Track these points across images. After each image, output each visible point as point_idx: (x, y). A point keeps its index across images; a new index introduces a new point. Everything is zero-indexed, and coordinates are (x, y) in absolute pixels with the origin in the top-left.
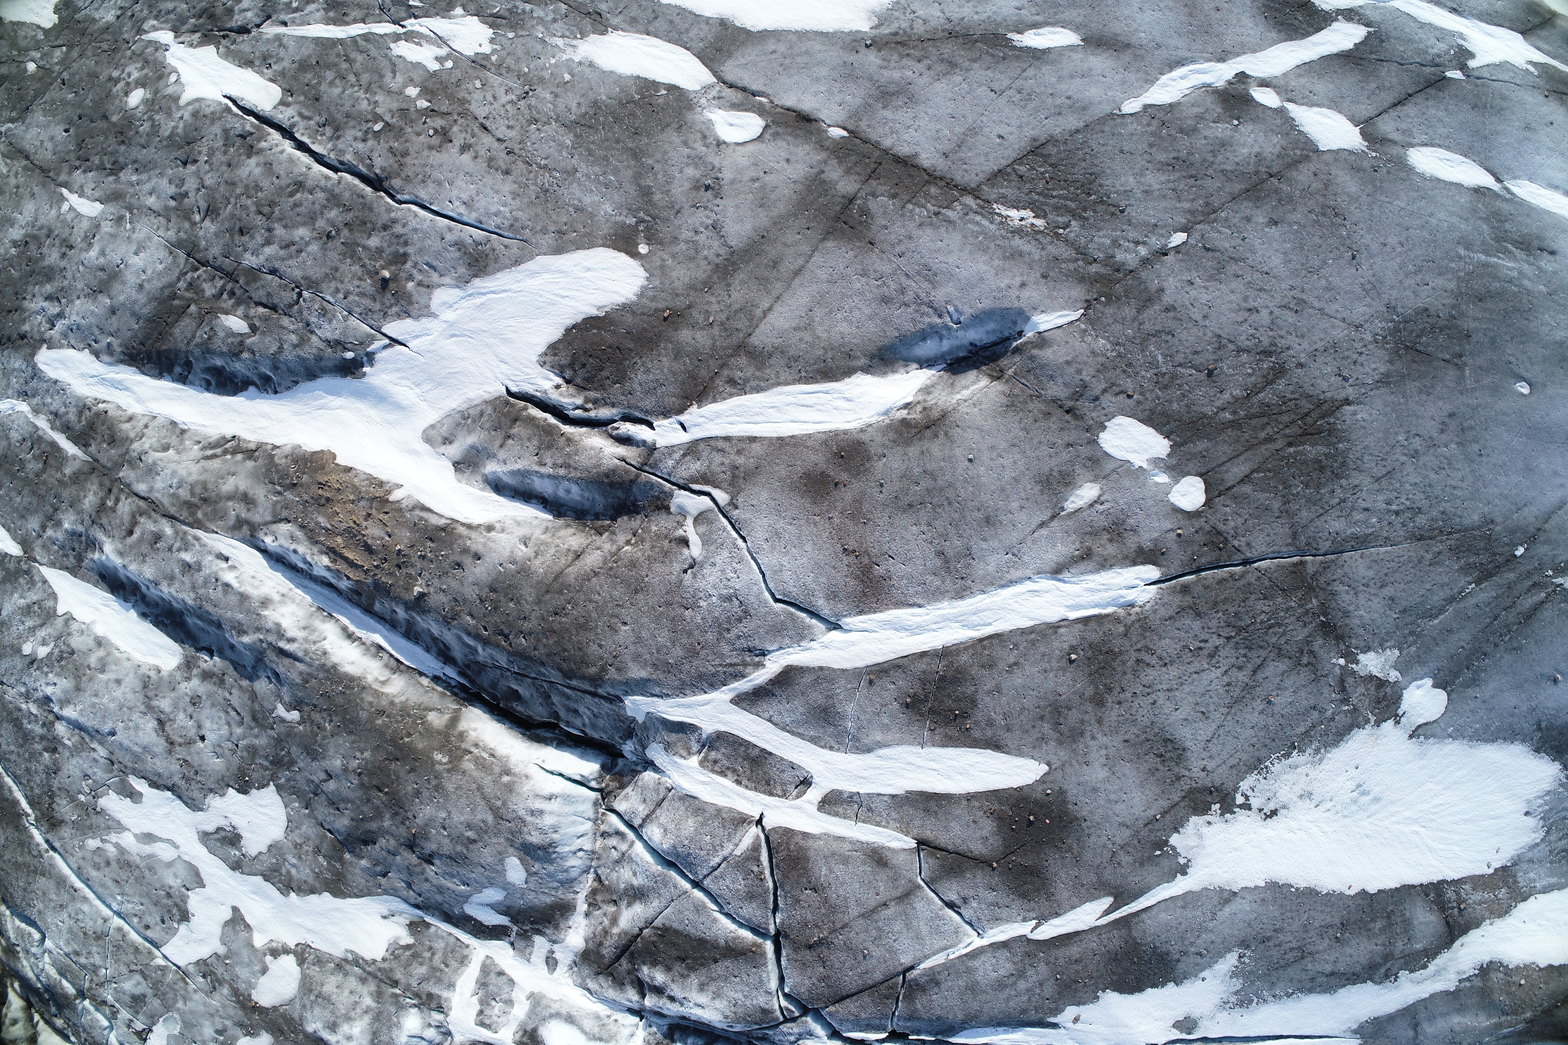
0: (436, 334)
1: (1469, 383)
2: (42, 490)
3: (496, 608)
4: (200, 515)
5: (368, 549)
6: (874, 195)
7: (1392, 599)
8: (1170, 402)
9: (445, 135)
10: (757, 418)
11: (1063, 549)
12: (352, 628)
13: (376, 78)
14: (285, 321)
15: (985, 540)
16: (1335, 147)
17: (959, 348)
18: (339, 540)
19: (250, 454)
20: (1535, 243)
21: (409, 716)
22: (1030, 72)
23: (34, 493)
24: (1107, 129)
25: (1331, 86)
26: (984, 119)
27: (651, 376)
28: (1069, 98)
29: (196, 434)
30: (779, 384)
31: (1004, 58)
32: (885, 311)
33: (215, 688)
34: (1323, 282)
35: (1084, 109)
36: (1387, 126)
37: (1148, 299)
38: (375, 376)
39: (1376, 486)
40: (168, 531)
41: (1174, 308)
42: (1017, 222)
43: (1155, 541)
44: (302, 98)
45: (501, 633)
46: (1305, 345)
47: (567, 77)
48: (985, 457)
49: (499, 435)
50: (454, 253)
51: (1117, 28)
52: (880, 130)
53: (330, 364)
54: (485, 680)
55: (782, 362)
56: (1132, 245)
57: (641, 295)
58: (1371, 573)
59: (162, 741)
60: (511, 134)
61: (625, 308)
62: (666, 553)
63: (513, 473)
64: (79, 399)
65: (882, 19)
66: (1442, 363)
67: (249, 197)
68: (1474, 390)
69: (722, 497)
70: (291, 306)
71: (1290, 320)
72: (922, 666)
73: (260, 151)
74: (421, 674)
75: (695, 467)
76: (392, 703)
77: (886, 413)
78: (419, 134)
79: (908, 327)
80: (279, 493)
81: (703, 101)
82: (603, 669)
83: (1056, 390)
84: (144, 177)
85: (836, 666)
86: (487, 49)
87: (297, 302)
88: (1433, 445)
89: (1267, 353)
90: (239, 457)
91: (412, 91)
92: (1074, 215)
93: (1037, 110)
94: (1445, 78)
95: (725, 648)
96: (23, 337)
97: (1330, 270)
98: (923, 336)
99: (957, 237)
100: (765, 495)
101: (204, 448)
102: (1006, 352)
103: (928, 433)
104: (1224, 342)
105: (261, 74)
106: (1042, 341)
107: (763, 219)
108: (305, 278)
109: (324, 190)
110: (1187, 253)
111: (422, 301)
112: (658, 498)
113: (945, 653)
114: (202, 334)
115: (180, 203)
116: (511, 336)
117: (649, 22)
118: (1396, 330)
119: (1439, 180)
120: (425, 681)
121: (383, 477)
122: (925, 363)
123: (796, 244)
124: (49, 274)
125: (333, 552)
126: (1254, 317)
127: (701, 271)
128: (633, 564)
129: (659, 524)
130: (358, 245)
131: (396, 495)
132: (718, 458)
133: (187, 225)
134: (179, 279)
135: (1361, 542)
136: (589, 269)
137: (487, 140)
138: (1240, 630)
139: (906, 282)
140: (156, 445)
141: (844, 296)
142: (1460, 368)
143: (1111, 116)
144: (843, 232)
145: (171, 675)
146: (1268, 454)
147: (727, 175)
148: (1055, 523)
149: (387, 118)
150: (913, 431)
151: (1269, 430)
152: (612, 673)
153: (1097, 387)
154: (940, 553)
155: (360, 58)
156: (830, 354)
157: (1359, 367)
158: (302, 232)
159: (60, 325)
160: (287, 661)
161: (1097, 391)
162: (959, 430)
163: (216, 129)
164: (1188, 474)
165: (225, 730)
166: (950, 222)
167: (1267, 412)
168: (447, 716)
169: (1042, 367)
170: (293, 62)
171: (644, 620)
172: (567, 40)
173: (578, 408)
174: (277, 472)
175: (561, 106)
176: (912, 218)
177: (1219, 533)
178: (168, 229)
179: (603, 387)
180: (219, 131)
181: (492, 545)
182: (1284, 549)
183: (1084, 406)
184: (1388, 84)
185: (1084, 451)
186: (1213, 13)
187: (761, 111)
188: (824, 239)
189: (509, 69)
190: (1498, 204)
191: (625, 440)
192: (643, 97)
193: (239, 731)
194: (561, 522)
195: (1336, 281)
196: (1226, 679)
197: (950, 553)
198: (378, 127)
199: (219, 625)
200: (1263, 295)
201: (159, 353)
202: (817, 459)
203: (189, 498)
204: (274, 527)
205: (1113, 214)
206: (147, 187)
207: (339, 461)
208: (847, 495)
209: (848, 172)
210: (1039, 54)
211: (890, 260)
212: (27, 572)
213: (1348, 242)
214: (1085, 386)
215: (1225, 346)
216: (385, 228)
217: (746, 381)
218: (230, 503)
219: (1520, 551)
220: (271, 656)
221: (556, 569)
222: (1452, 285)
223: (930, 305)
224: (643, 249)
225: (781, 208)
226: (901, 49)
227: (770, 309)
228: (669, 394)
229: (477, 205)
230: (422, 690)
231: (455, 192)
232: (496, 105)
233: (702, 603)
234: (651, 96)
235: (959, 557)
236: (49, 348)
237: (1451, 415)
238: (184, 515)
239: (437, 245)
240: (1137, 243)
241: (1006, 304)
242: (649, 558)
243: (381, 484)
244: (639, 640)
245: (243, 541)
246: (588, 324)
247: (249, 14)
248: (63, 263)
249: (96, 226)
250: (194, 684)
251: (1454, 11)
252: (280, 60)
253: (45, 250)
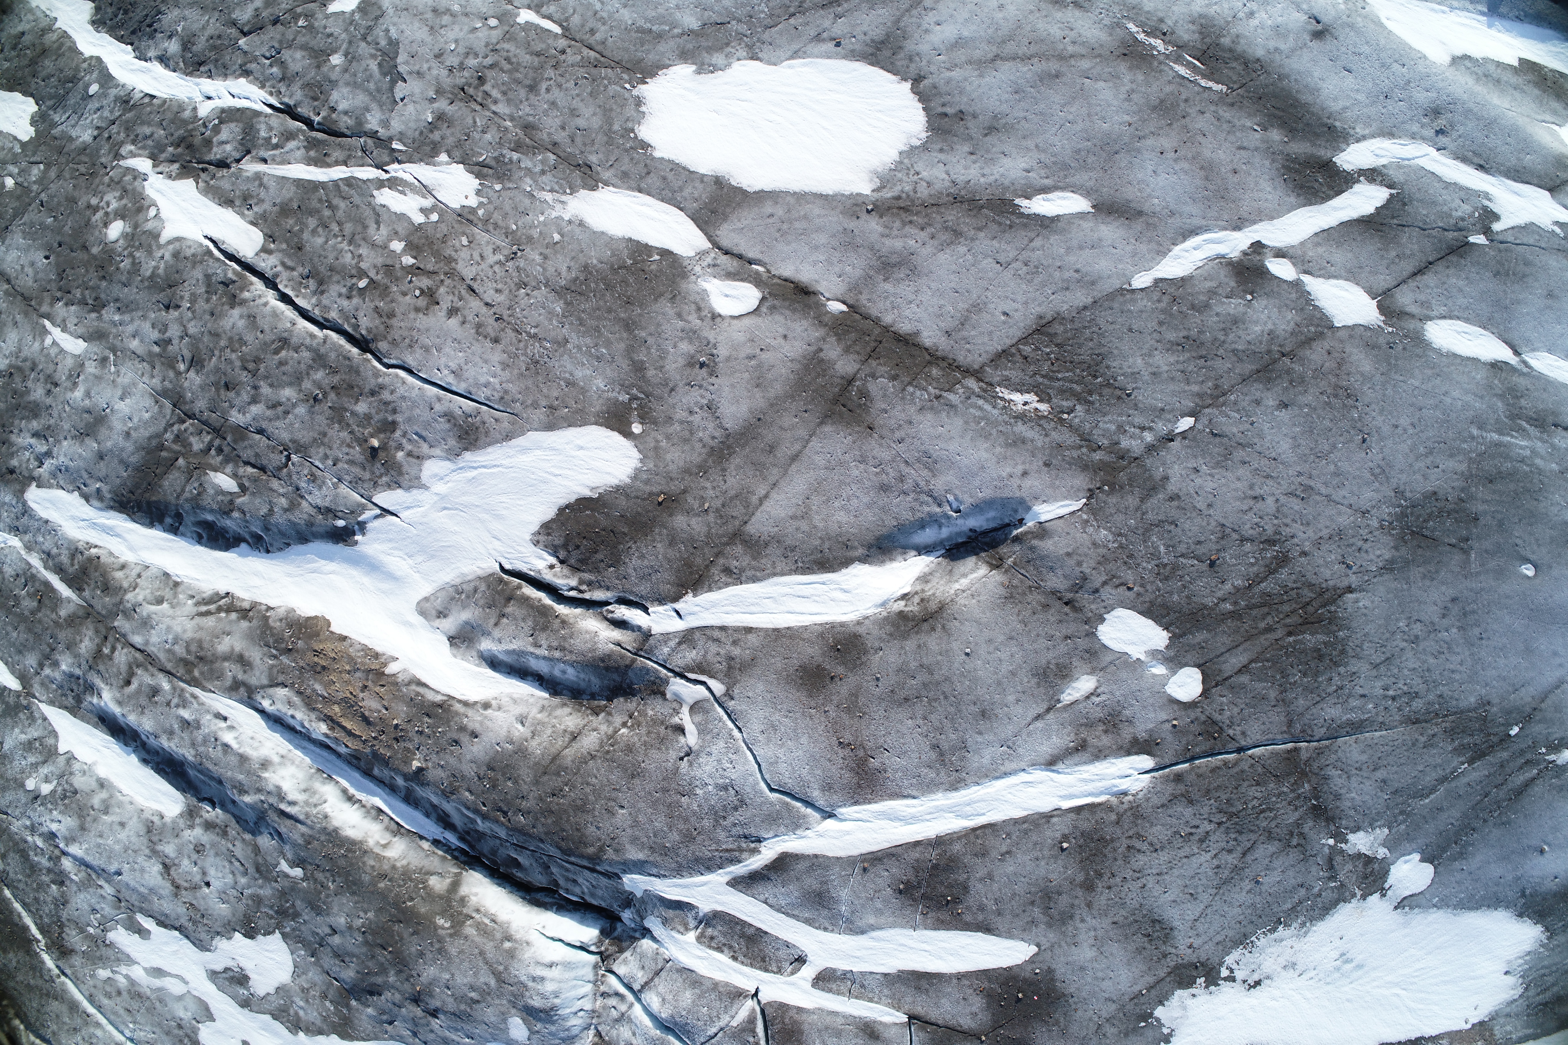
0: (427, 506)
1: (1474, 567)
2: (38, 629)
3: (494, 786)
4: (196, 673)
5: (366, 720)
6: (874, 376)
7: (1384, 781)
8: (1171, 593)
9: (431, 297)
10: (753, 609)
11: (1059, 740)
12: (352, 791)
13: (359, 229)
14: (275, 484)
15: (980, 733)
16: (1350, 323)
17: (959, 534)
18: (336, 708)
19: (245, 613)
20: (1550, 419)
21: (411, 880)
22: (1037, 243)
23: (30, 630)
24: (1116, 305)
25: (1350, 255)
26: (989, 294)
27: (646, 562)
28: (1077, 271)
29: (189, 587)
30: (775, 575)
31: (1011, 227)
32: (884, 499)
33: (218, 839)
34: (1332, 467)
35: (1093, 283)
36: (1405, 298)
37: (1152, 487)
38: (366, 544)
39: (1374, 673)
40: (166, 686)
41: (1178, 497)
42: (1020, 407)
43: (1151, 732)
44: (284, 246)
45: (500, 810)
46: (1310, 533)
47: (557, 237)
48: (983, 650)
49: (493, 614)
50: (443, 425)
51: (1130, 193)
52: (881, 305)
53: (321, 530)
54: (485, 847)
55: (778, 552)
56: (1137, 431)
57: (635, 477)
58: (1364, 758)
59: (168, 885)
60: (500, 298)
61: (618, 490)
62: (662, 740)
63: (508, 652)
64: (71, 541)
65: (885, 181)
66: (1448, 548)
67: (233, 351)
68: (1478, 574)
69: (718, 687)
70: (280, 469)
71: (1296, 508)
72: (915, 854)
73: (243, 302)
74: (422, 838)
75: (690, 656)
76: (394, 867)
77: (883, 604)
78: (405, 294)
79: (907, 516)
80: (275, 657)
81: (698, 269)
82: (601, 849)
83: (1055, 582)
84: (127, 317)
85: (830, 854)
86: (473, 202)
87: (286, 466)
88: (1433, 629)
89: (1271, 542)
90: (234, 616)
91: (397, 246)
92: (1079, 398)
93: (1043, 285)
94: (1467, 243)
95: (722, 835)
96: (12, 471)
97: (1339, 454)
98: (922, 525)
99: (958, 422)
100: (760, 687)
101: (198, 604)
102: (1006, 539)
103: (925, 626)
104: (1228, 531)
105: (242, 215)
106: (1043, 531)
107: (759, 400)
108: (293, 441)
109: (309, 348)
110: (1194, 439)
111: (413, 472)
112: (654, 683)
113: (939, 842)
114: (191, 489)
115: (164, 350)
116: (504, 512)
117: (641, 178)
118: (1404, 515)
119: (1455, 355)
120: (426, 845)
121: (379, 649)
122: (923, 550)
123: (793, 427)
124: (35, 410)
125: (329, 719)
126: (1260, 505)
127: (695, 455)
128: (629, 749)
129: (654, 708)
130: (346, 410)
131: (391, 669)
132: (713, 648)
133: (171, 374)
134: (166, 430)
135: (1356, 727)
136: (581, 448)
137: (475, 304)
138: (1231, 815)
139: (906, 470)
140: (149, 597)
141: (842, 483)
142: (1466, 552)
143: (1121, 291)
144: (841, 415)
145: (174, 822)
146: (1267, 643)
147: (722, 352)
148: (1051, 716)
149: (372, 274)
150: (910, 624)
151: (1269, 620)
152: (610, 854)
153: (1098, 579)
154: (935, 747)
155: (342, 205)
156: (827, 545)
157: (1363, 554)
158: (288, 393)
159: (48, 464)
160: (289, 822)
161: (1097, 584)
162: (956, 623)
163: (198, 274)
164: (1186, 665)
165: (229, 879)
166: (952, 406)
167: (1268, 602)
168: (448, 881)
169: (1042, 558)
170: (275, 205)
171: (641, 805)
172: (556, 196)
173: (572, 589)
174: (272, 635)
175: (551, 270)
176: (912, 402)
177: (1214, 723)
178: (153, 377)
179: (596, 570)
180: (200, 276)
181: (489, 723)
182: (1279, 737)
183: (1083, 598)
184: (1408, 252)
185: (1082, 643)
186: (1230, 175)
187: (757, 281)
188: (822, 423)
189: (496, 226)
190: (1515, 379)
191: (621, 624)
192: (635, 263)
193: (243, 880)
194: (557, 700)
195: (1344, 466)
196: (1216, 862)
197: (945, 746)
198: (362, 284)
199: (220, 782)
200: (1270, 482)
201: (149, 503)
202: (813, 652)
203: (184, 655)
204: (271, 691)
205: (1119, 398)
206: (130, 329)
207: (333, 628)
208: (843, 689)
209: (847, 350)
210: (1047, 222)
211: (889, 447)
212: (27, 707)
213: (1359, 425)
214: (1085, 578)
215: (1228, 535)
216: (373, 393)
217: (742, 570)
218: (226, 664)
219: (1514, 731)
220: (273, 816)
221: (553, 750)
222: (1463, 467)
223: (930, 493)
224: (637, 428)
225: (778, 389)
226: (903, 215)
227: (766, 496)
228: (665, 580)
229: (466, 375)
230: (423, 854)
231: (443, 360)
232: (484, 266)
233: (698, 791)
234: (643, 261)
235: (954, 749)
236: (38, 486)
237: (1454, 600)
238: (181, 672)
239: (426, 415)
240: (1143, 429)
241: (1007, 493)
242: (645, 744)
243: (377, 655)
244: (636, 824)
245: (241, 701)
246: (583, 504)
247: (228, 148)
248: (49, 401)
249: (80, 365)
250: (197, 833)
251: (1481, 167)
252: (261, 201)
253: (30, 384)
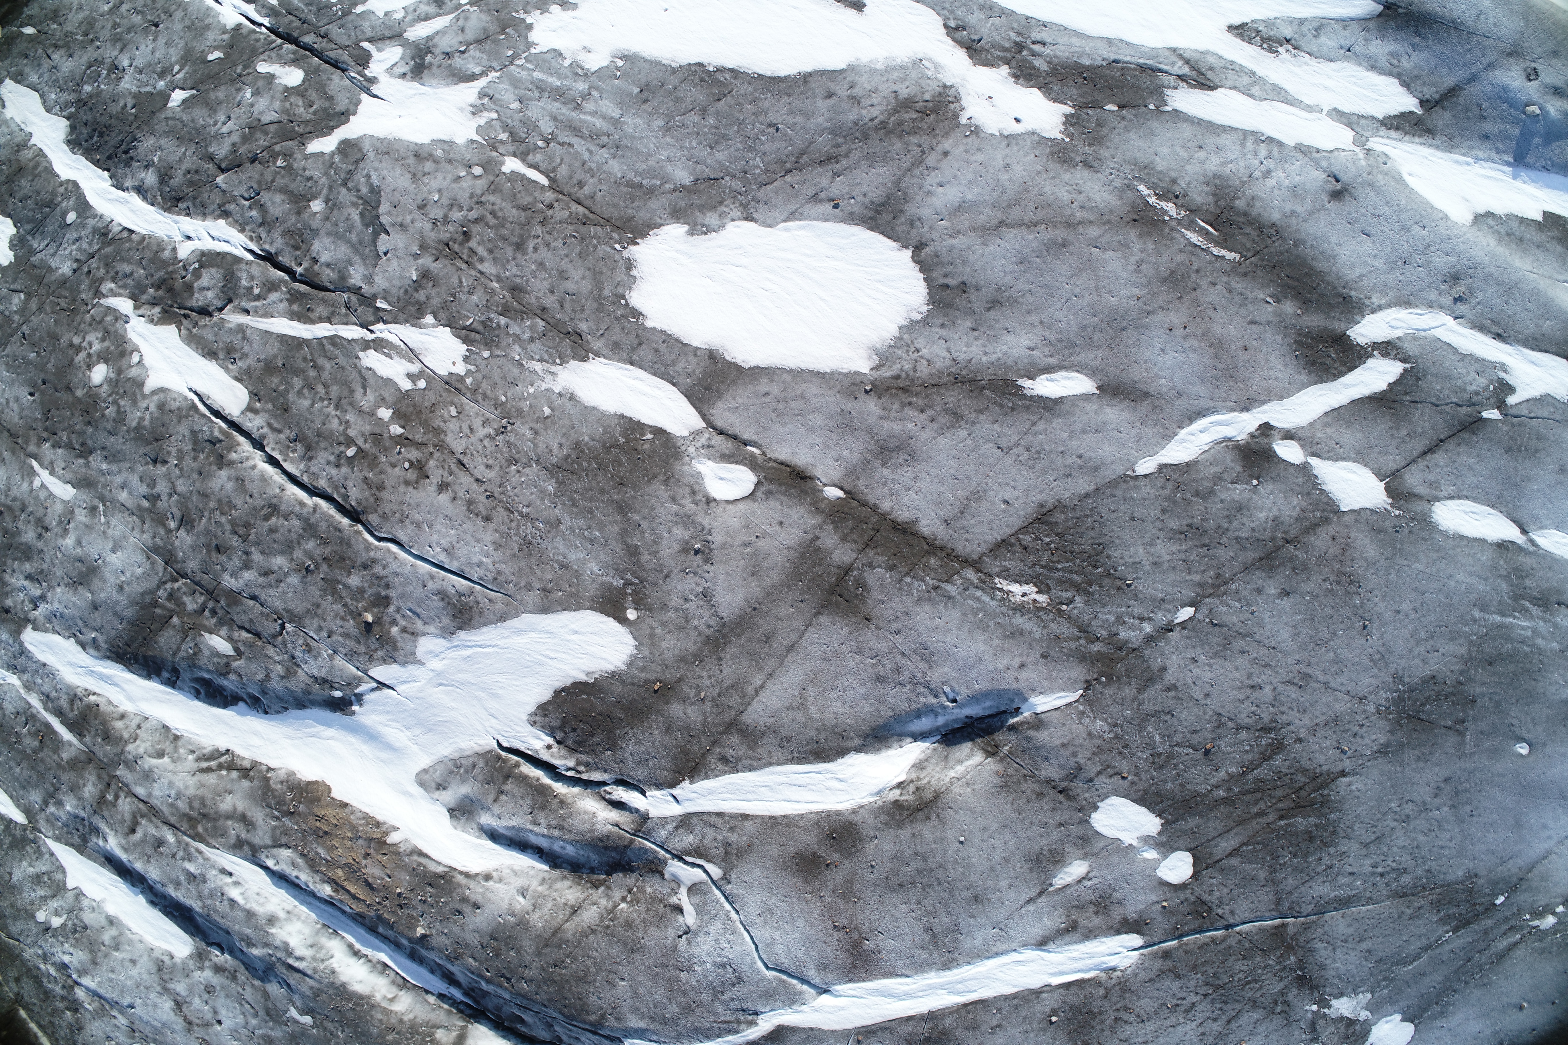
0: (423, 682)
1: (1469, 748)
2: (41, 768)
3: (497, 955)
4: (200, 829)
5: (369, 885)
6: (871, 566)
7: (1369, 951)
8: (1165, 781)
9: (420, 469)
10: (750, 796)
11: (1051, 922)
12: (358, 946)
13: (346, 393)
14: (270, 651)
15: (973, 917)
16: (1357, 507)
17: (955, 721)
18: (340, 872)
19: (246, 772)
20: (1554, 598)
21: (418, 1033)
22: (1041, 426)
23: (33, 768)
24: (1118, 493)
25: (1359, 435)
26: (989, 481)
27: (642, 748)
28: (1080, 457)
29: (189, 742)
30: (771, 764)
31: (1013, 409)
32: (880, 691)
33: (228, 982)
34: (1331, 655)
35: (1096, 469)
36: (1414, 480)
37: (1150, 678)
38: (363, 714)
39: (1364, 851)
40: (171, 839)
41: (1175, 687)
42: (1019, 598)
43: (1140, 913)
44: (270, 406)
45: (503, 976)
46: (1307, 720)
47: (547, 411)
48: (977, 838)
49: (492, 791)
50: (436, 603)
51: (1136, 373)
52: (879, 491)
53: (319, 698)
54: (490, 1004)
55: (775, 742)
56: (1137, 622)
57: (631, 664)
58: (1350, 931)
59: (181, 1021)
60: (491, 475)
61: (614, 676)
62: (661, 918)
63: (508, 828)
64: (69, 687)
65: (884, 358)
66: (1443, 730)
67: (222, 514)
68: (1472, 754)
69: (716, 871)
70: (275, 637)
71: (1294, 696)
72: (908, 1028)
73: (231, 464)
74: (427, 992)
75: (688, 840)
76: (401, 1021)
77: (879, 793)
78: (394, 466)
79: (903, 706)
80: (278, 818)
81: (692, 450)
82: (603, 1017)
83: (1050, 771)
84: (114, 467)
85: (826, 1028)
86: (460, 369)
87: (281, 634)
88: (1424, 808)
89: (1267, 730)
90: (235, 774)
91: (385, 413)
92: (1078, 589)
93: (1045, 471)
94: (1480, 419)
95: (720, 1008)
96: (7, 611)
97: (1338, 642)
98: (918, 714)
99: (956, 614)
100: (757, 872)
101: (198, 759)
102: (1002, 727)
103: (920, 815)
104: (1224, 720)
105: (227, 369)
106: (1038, 721)
107: (755, 589)
108: (287, 611)
109: (299, 517)
110: (1194, 629)
111: (408, 648)
112: (652, 862)
113: (931, 1016)
114: (187, 648)
115: (154, 505)
116: (500, 691)
117: (633, 349)
118: (1401, 699)
119: (1462, 537)
120: (432, 999)
121: (380, 818)
122: (919, 736)
123: (789, 617)
124: (27, 553)
125: (334, 882)
126: (1257, 693)
127: (691, 644)
128: (629, 925)
129: (652, 886)
130: (339, 582)
131: (393, 838)
132: (710, 834)
133: (162, 531)
134: (159, 588)
135: (1343, 903)
136: (576, 632)
137: (465, 480)
138: (1217, 988)
139: (902, 661)
140: (150, 750)
141: (838, 675)
142: (1461, 734)
143: (1125, 478)
144: (838, 606)
145: (184, 962)
146: (1258, 827)
147: (717, 538)
148: (1042, 900)
149: (360, 442)
150: (905, 813)
151: (1262, 805)
152: (611, 1021)
153: (1092, 769)
154: (928, 930)
155: (328, 365)
156: (823, 736)
157: (1359, 739)
158: (279, 561)
159: (43, 608)
160: (297, 976)
161: (1092, 774)
162: (951, 812)
163: (183, 429)
164: (1178, 849)
165: (240, 1019)
166: (950, 597)
167: (1261, 788)
168: (454, 1034)
169: (1038, 748)
170: (259, 361)
171: (641, 978)
172: (546, 366)
173: (569, 769)
174: (274, 797)
175: (542, 447)
176: (910, 593)
177: (1204, 903)
178: (143, 532)
179: (592, 752)
180: (187, 432)
181: (490, 895)
182: (1267, 914)
183: (1078, 787)
184: (1419, 430)
185: (1075, 830)
186: (1240, 353)
187: (752, 464)
188: (818, 614)
189: (485, 396)
190: (1522, 559)
191: (619, 805)
192: (628, 441)
193: (254, 1022)
194: (557, 873)
195: (1344, 653)
196: (1201, 1030)
197: (938, 929)
198: (351, 452)
199: (228, 933)
200: (1268, 671)
201: (145, 658)
202: (809, 840)
203: (188, 811)
204: (275, 851)
205: (1119, 588)
206: (118, 479)
207: (335, 794)
208: (838, 876)
209: (844, 539)
210: (1050, 405)
211: (886, 638)
212: (34, 841)
213: (1360, 611)
214: (1079, 768)
215: (1225, 724)
216: (365, 567)
217: (739, 759)
218: (230, 823)
219: (1500, 900)
220: (281, 969)
221: (554, 924)
222: (1463, 650)
223: (926, 685)
224: (631, 614)
225: (773, 578)
226: (903, 396)
227: (762, 687)
228: (662, 765)
229: (458, 553)
230: (428, 1008)
231: (435, 537)
232: (473, 439)
233: (697, 968)
234: (636, 439)
235: (947, 932)
236: (34, 629)
237: (1446, 780)
238: (185, 827)
239: (420, 592)
240: (1142, 619)
241: (1003, 685)
242: (644, 921)
243: (378, 824)
244: (636, 995)
245: (245, 858)
246: (577, 688)
247: (210, 294)
248: (40, 545)
249: (69, 514)
250: (207, 975)
251: (1498, 336)
252: (244, 356)
253: (20, 525)
